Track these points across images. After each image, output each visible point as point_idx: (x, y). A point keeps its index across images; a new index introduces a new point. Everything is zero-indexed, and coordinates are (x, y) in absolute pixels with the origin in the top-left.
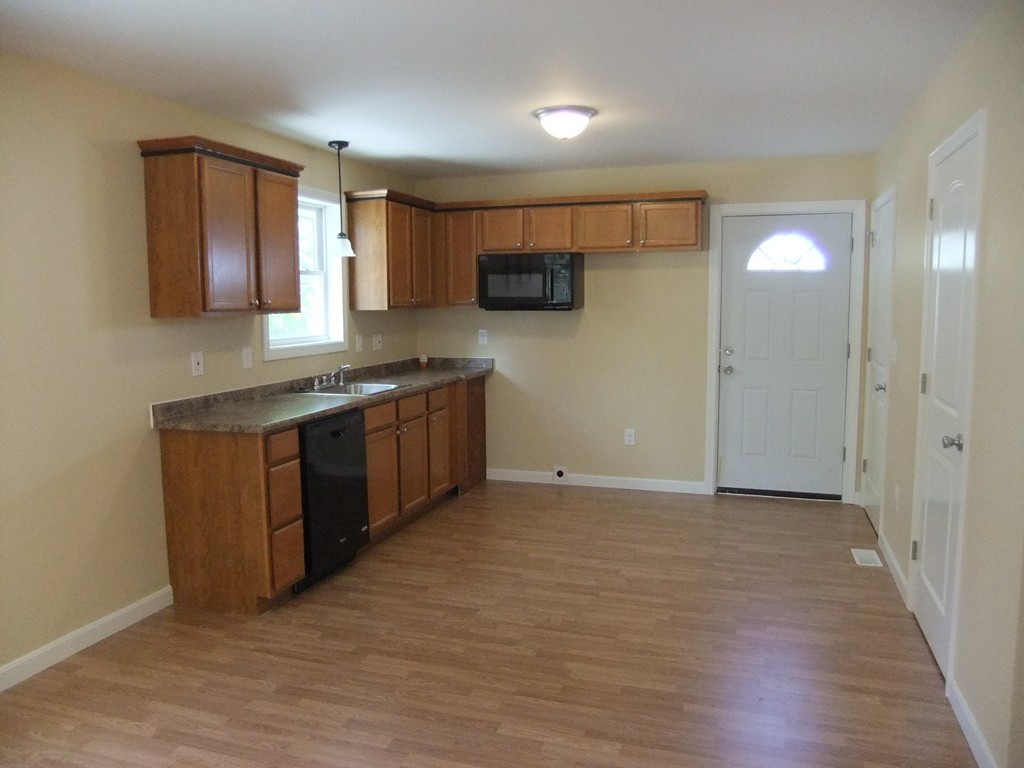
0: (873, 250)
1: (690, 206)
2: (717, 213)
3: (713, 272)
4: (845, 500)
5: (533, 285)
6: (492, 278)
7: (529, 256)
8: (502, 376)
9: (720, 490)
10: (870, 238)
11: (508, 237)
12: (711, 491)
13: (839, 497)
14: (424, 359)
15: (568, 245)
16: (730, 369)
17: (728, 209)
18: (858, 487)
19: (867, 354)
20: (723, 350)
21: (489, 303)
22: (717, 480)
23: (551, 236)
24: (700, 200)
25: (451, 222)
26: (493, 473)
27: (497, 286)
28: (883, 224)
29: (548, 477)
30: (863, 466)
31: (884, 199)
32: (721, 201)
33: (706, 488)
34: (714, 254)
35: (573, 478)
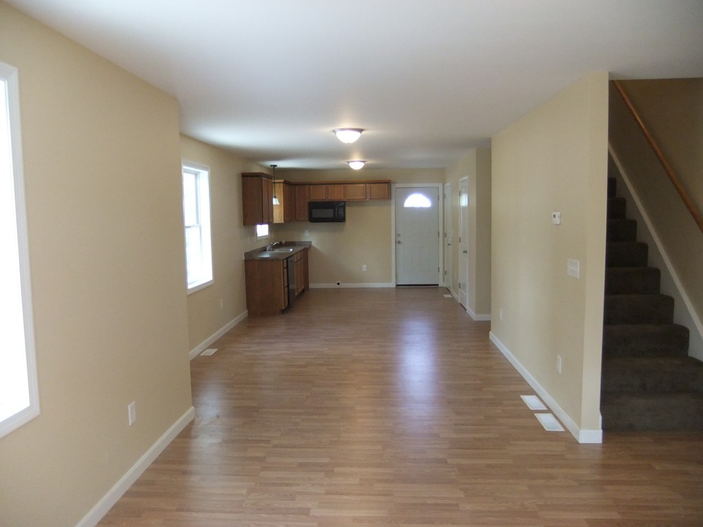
0: (445, 202)
1: (386, 185)
2: (393, 187)
3: (393, 207)
4: (440, 286)
5: (329, 213)
6: (313, 211)
7: (329, 202)
8: (315, 249)
9: (397, 285)
10: (444, 196)
11: (320, 195)
12: (394, 286)
13: (438, 285)
14: (284, 242)
15: (343, 198)
16: (399, 242)
17: (398, 185)
18: (444, 281)
19: (445, 235)
20: (398, 235)
21: (314, 220)
22: (396, 282)
23: (336, 195)
24: (388, 183)
25: (297, 189)
26: (311, 286)
27: (318, 213)
28: (448, 192)
29: (334, 285)
30: (445, 273)
31: (448, 184)
32: (395, 183)
33: (393, 285)
34: (393, 201)
35: (343, 285)
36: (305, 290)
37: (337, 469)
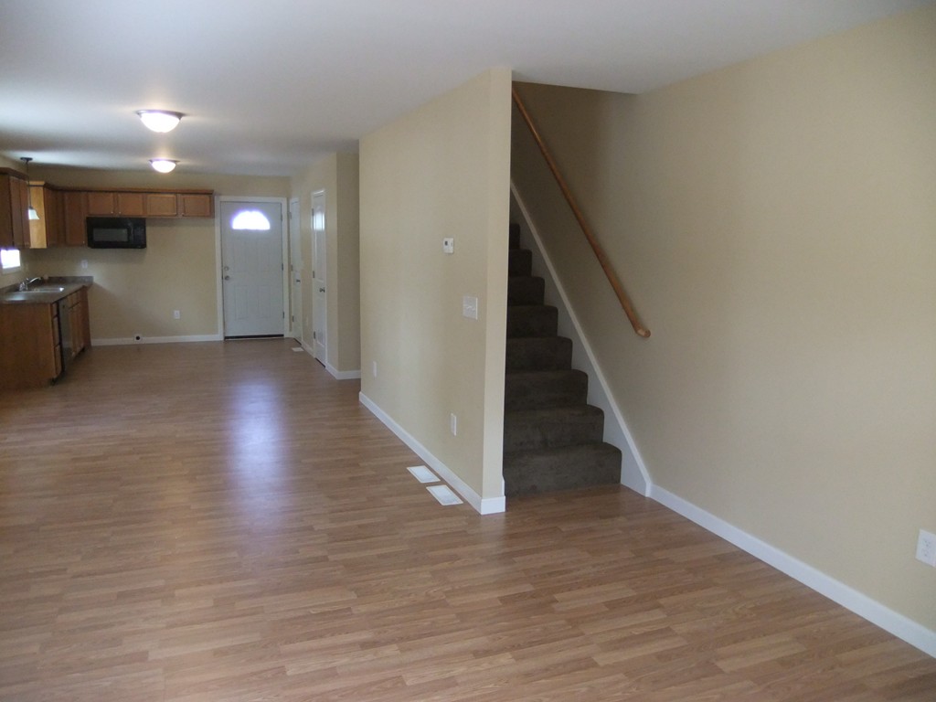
0: (291, 221)
1: (207, 197)
2: (217, 200)
3: (217, 229)
4: (285, 336)
5: (122, 234)
6: (95, 231)
7: (118, 219)
8: (98, 287)
9: (226, 338)
10: (289, 215)
11: (105, 207)
12: (222, 339)
13: (282, 335)
14: (46, 277)
15: (141, 213)
16: (227, 278)
17: (223, 198)
18: (290, 330)
19: (291, 268)
20: (224, 268)
21: (94, 244)
22: (224, 333)
23: (131, 208)
24: (209, 194)
25: (66, 198)
26: (95, 342)
27: (100, 235)
28: (295, 209)
29: (131, 340)
30: (292, 319)
31: (294, 200)
32: (220, 195)
33: (219, 337)
34: (217, 220)
35: (145, 340)
36: (85, 350)
37: (177, 593)
